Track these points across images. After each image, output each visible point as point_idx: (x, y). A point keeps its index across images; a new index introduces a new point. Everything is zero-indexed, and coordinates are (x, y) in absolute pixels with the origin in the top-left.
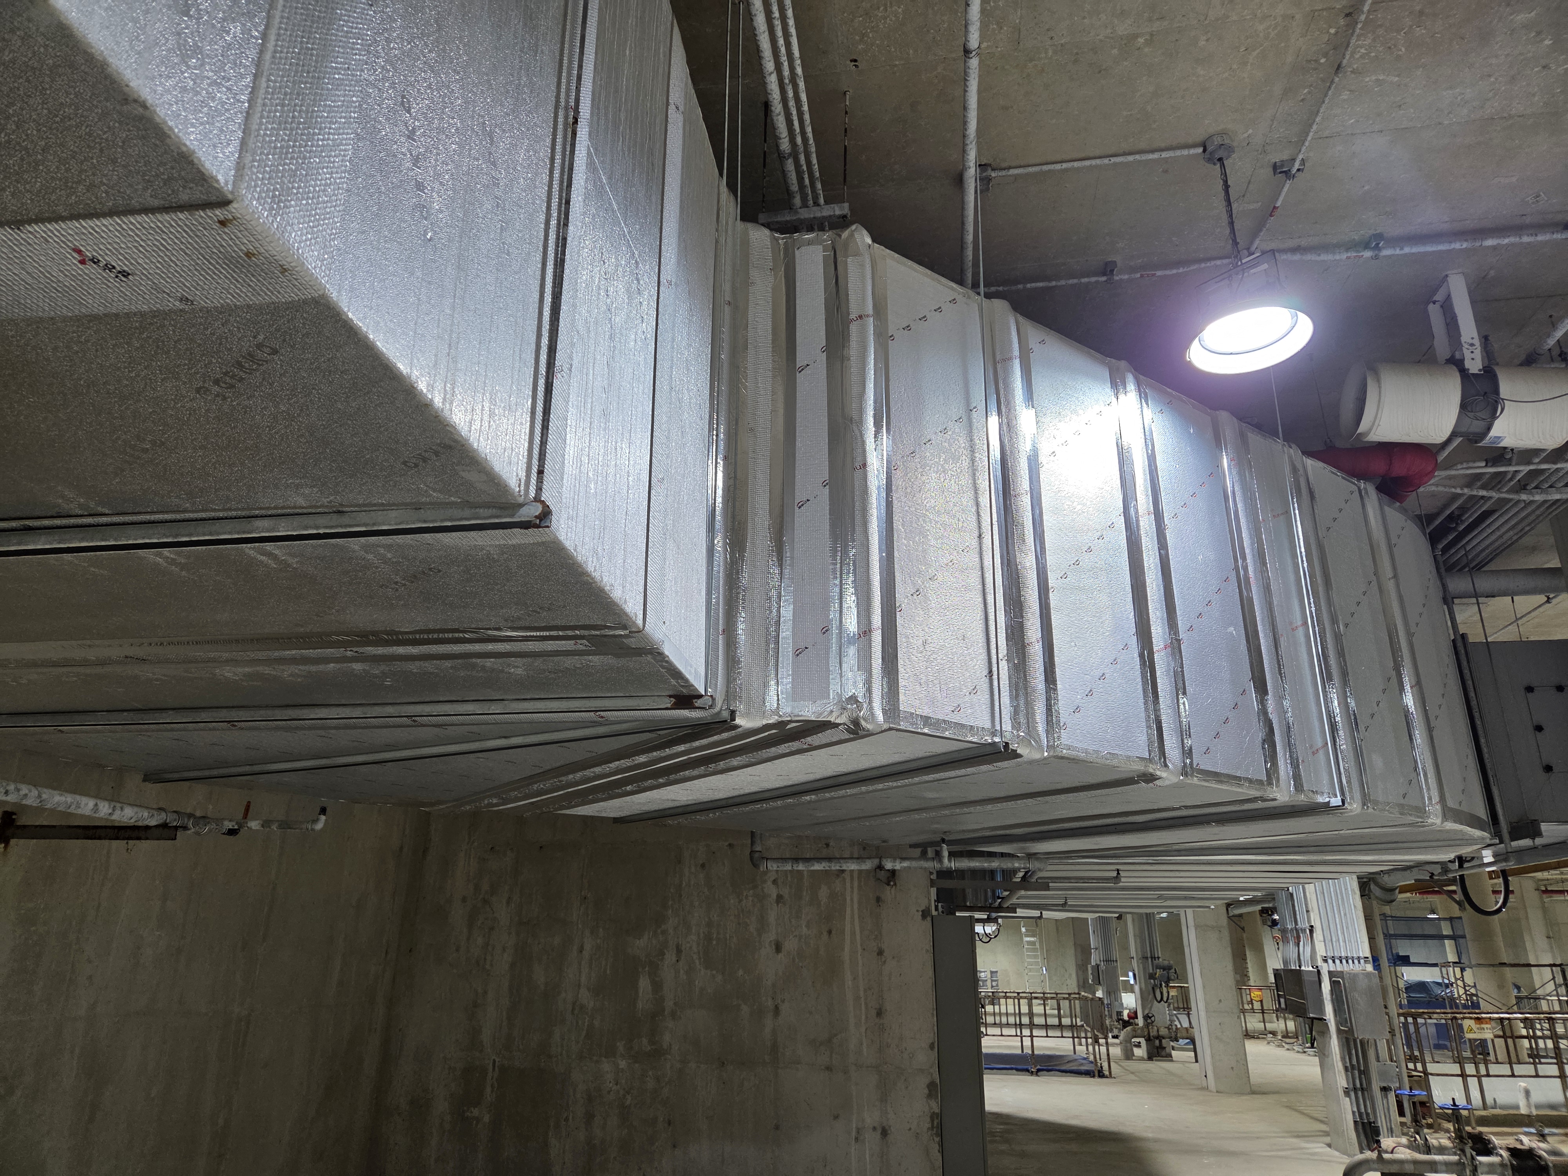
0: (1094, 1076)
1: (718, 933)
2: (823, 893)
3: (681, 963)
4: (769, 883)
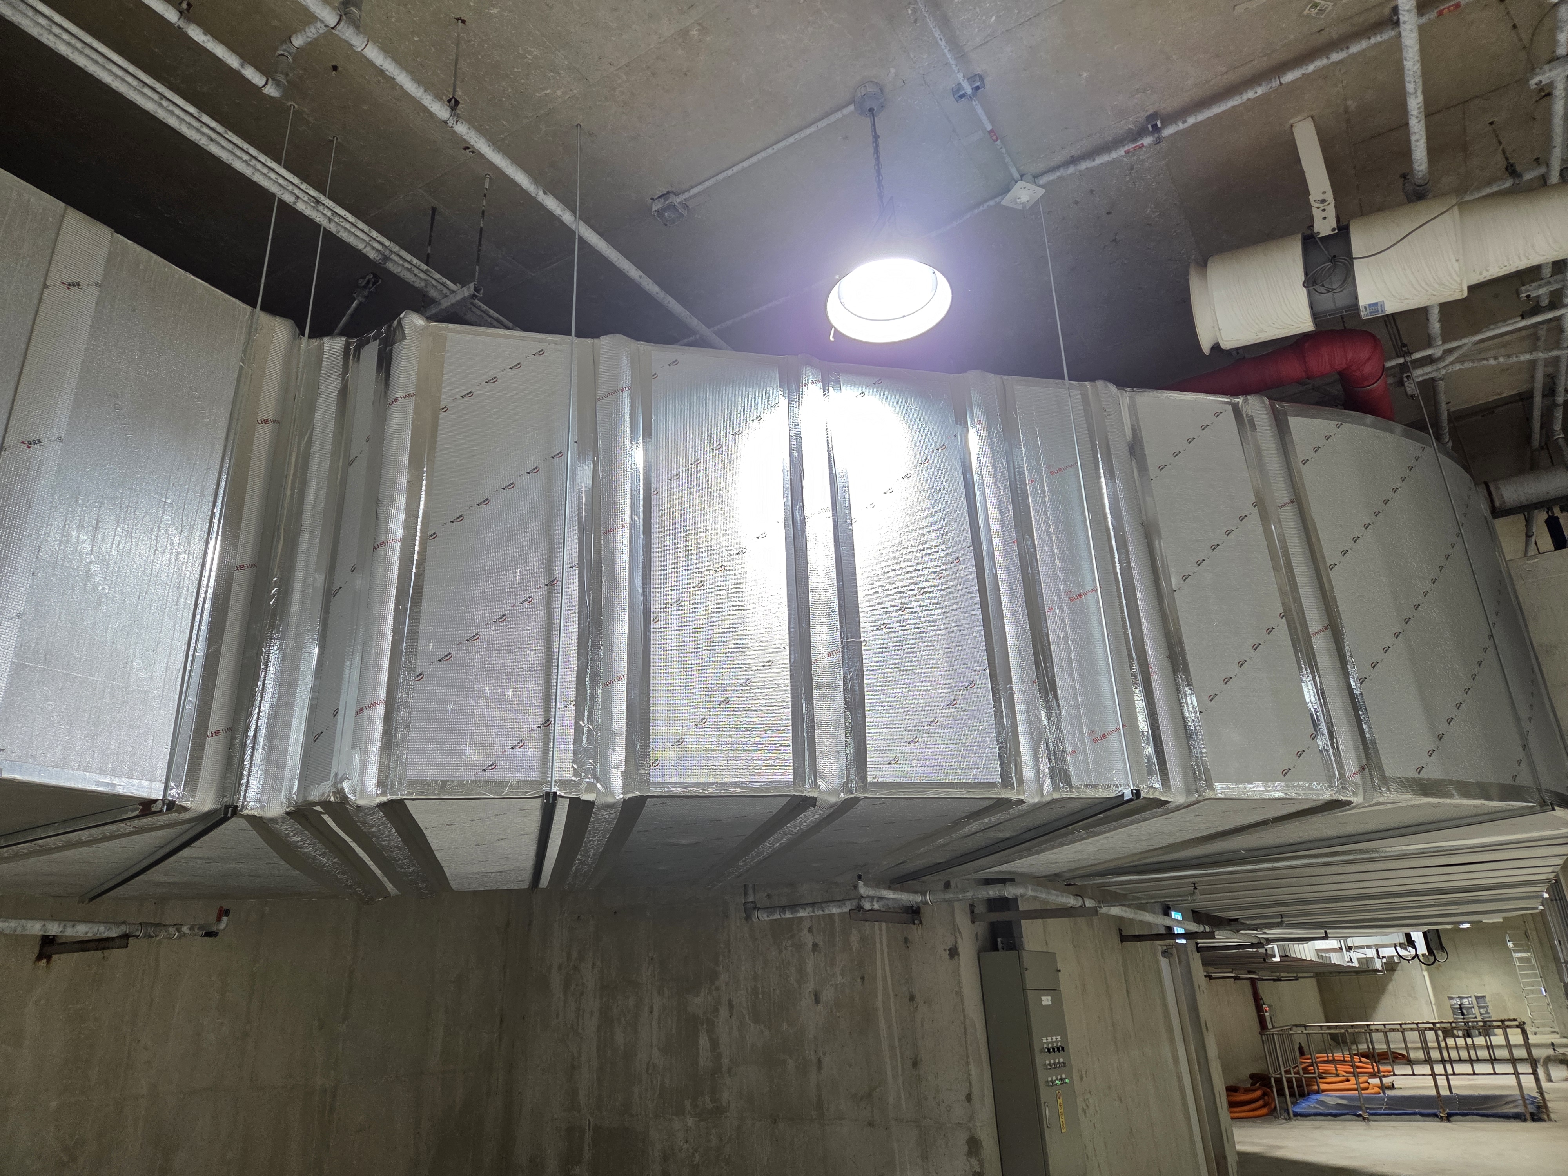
0: (1525, 1120)
1: (763, 987)
2: (854, 938)
3: (733, 1018)
4: (805, 931)
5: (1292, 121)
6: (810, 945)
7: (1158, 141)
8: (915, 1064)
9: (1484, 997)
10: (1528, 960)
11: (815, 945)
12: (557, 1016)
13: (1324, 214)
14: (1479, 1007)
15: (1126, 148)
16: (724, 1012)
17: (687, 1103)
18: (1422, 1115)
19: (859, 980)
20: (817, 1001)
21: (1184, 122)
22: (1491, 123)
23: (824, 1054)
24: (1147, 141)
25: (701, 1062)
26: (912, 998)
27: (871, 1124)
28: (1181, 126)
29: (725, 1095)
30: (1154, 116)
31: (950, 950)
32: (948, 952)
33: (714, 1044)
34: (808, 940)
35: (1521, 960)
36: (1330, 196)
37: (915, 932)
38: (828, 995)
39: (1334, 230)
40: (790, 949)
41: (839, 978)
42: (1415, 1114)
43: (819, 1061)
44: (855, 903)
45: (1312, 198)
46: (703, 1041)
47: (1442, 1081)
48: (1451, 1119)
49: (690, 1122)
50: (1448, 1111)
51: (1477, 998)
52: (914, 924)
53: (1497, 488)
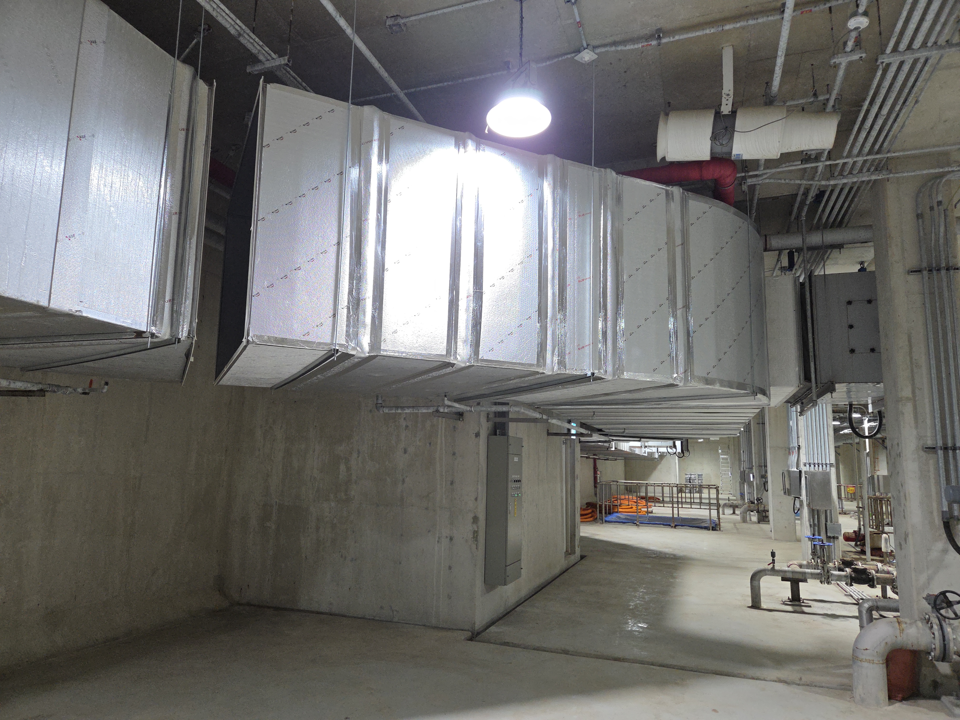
0: (709, 530)
1: (377, 444)
2: (428, 424)
3: (360, 458)
4: (402, 419)
5: (723, 46)
6: (404, 426)
7: (659, 44)
8: (452, 483)
9: (702, 475)
10: (726, 459)
11: (407, 426)
12: (259, 450)
13: (727, 102)
14: (699, 480)
15: (643, 44)
16: (355, 455)
17: (332, 496)
18: (663, 525)
19: (428, 444)
20: (405, 452)
21: (674, 38)
22: (812, 65)
23: (407, 477)
24: (654, 43)
25: (341, 477)
26: (454, 454)
27: (427, 509)
28: (672, 39)
29: (353, 493)
30: (659, 30)
31: (476, 433)
32: (475, 434)
33: (348, 469)
34: (404, 424)
35: (723, 458)
36: (731, 93)
37: (460, 424)
38: (411, 450)
39: (729, 112)
40: (393, 427)
41: (418, 443)
42: (660, 524)
43: (403, 479)
44: (435, 408)
45: (723, 92)
46: (342, 467)
47: (676, 510)
48: (676, 527)
49: (333, 504)
50: (676, 524)
51: (699, 475)
52: (460, 420)
53: (770, 240)
